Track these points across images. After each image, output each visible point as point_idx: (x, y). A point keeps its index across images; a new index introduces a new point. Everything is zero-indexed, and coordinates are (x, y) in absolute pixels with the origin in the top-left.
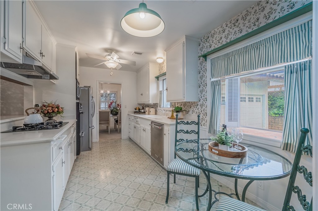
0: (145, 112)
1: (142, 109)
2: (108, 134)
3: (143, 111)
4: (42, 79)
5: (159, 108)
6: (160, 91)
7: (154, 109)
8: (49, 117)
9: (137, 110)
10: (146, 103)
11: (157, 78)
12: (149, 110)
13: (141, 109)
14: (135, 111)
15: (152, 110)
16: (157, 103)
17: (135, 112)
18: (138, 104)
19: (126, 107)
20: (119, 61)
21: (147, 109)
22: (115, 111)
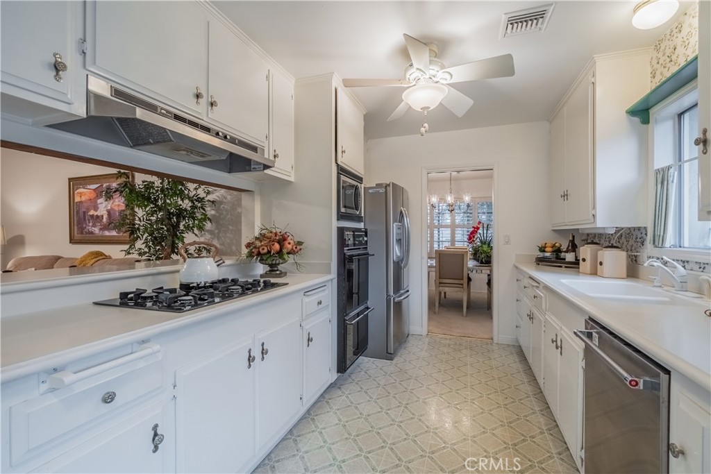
0: (576, 264)
1: (567, 252)
2: (463, 316)
3: (570, 257)
4: (251, 171)
5: (649, 248)
6: (658, 171)
7: (624, 254)
8: (271, 266)
9: (548, 254)
10: (585, 226)
11: (642, 113)
12: (595, 257)
13: (564, 248)
14: (541, 255)
15: (614, 259)
16: (639, 229)
17: (541, 261)
18: (554, 230)
19: (507, 243)
20: (448, 77)
21: (585, 251)
22: (484, 252)
